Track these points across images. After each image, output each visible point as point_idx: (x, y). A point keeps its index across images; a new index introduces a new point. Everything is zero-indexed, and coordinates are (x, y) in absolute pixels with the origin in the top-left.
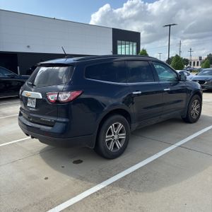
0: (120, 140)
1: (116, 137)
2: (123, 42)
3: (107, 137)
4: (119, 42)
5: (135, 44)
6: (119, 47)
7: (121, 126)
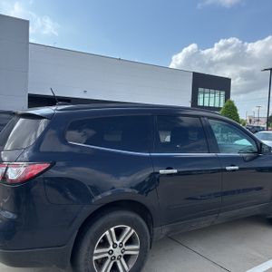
0: (127, 258)
1: (117, 252)
2: (207, 90)
3: (96, 252)
4: (200, 89)
5: (223, 93)
6: (201, 96)
7: (129, 231)
